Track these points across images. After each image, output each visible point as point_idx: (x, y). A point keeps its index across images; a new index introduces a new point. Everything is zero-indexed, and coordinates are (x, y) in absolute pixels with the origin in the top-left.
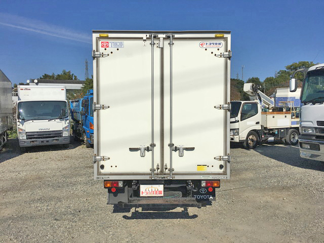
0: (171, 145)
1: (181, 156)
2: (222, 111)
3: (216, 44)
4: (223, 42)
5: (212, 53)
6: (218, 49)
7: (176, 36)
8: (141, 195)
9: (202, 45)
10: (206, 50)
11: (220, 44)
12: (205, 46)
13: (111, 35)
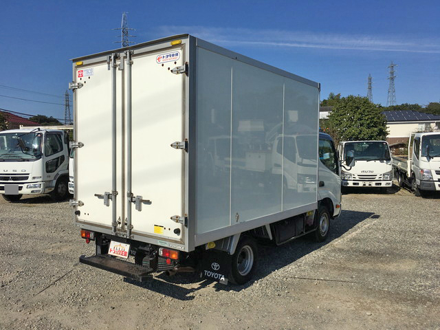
0: (130, 195)
1: (139, 209)
2: (180, 151)
3: (173, 55)
4: (180, 51)
5: (169, 69)
6: (175, 63)
7: (136, 52)
8: (109, 253)
9: (158, 59)
10: (163, 65)
11: (177, 55)
12: (162, 60)
13: (85, 62)
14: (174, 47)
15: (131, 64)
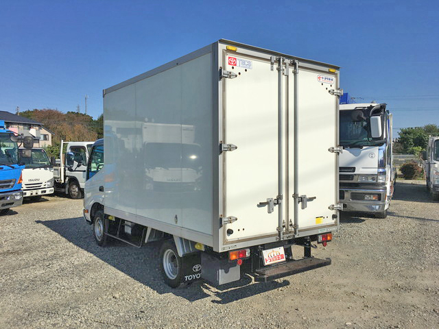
0: (295, 196)
1: (304, 207)
2: (334, 155)
3: (329, 79)
4: (334, 78)
5: (327, 89)
6: (331, 86)
8: (266, 264)
9: (319, 78)
10: (322, 84)
11: (332, 80)
12: (321, 80)
13: (240, 50)
14: (330, 73)
15: (295, 73)
